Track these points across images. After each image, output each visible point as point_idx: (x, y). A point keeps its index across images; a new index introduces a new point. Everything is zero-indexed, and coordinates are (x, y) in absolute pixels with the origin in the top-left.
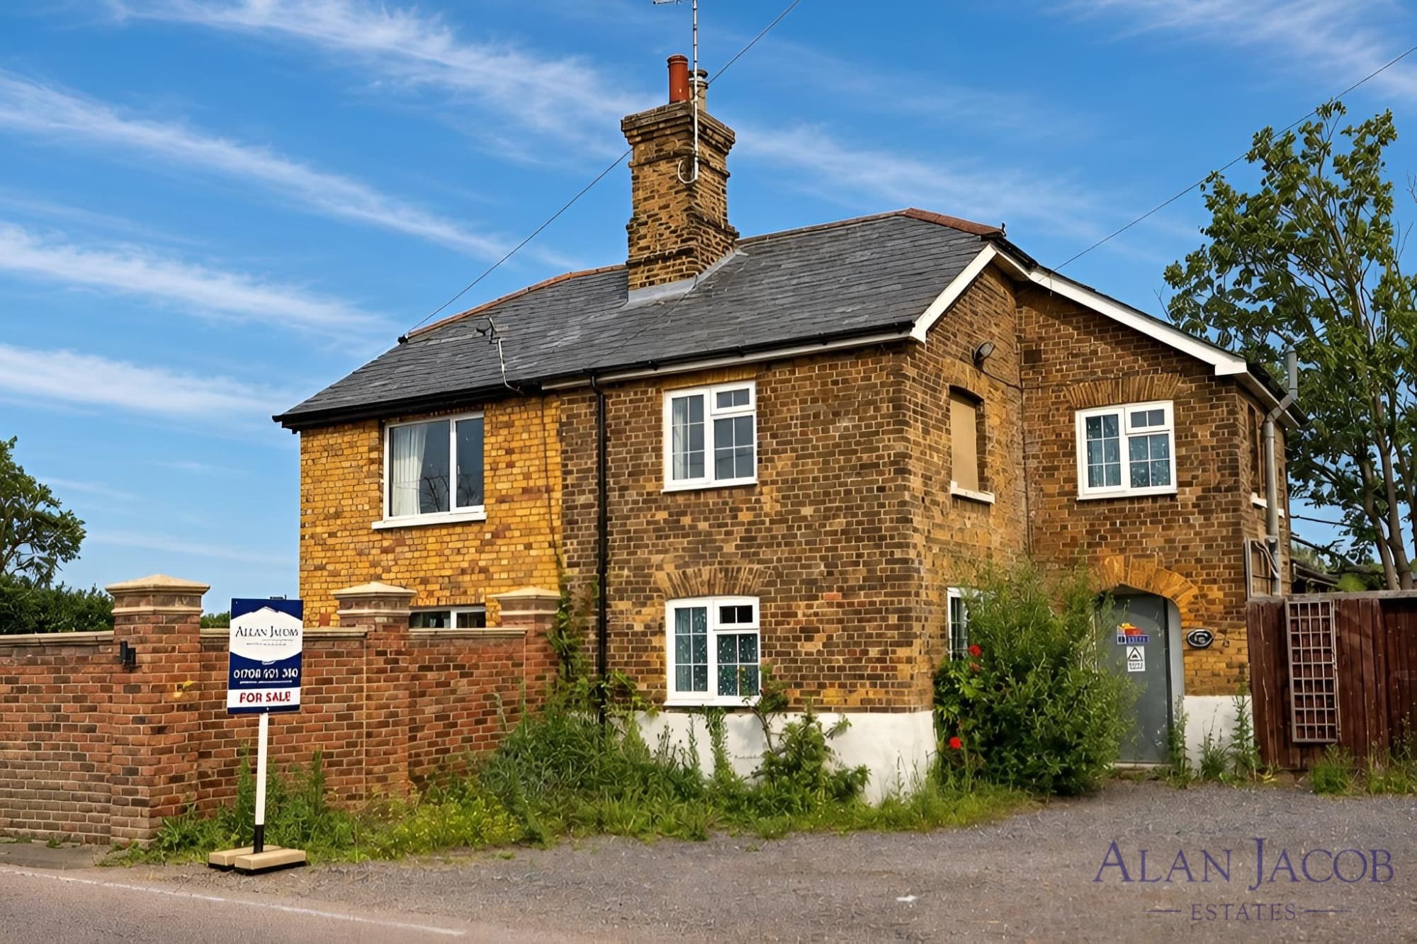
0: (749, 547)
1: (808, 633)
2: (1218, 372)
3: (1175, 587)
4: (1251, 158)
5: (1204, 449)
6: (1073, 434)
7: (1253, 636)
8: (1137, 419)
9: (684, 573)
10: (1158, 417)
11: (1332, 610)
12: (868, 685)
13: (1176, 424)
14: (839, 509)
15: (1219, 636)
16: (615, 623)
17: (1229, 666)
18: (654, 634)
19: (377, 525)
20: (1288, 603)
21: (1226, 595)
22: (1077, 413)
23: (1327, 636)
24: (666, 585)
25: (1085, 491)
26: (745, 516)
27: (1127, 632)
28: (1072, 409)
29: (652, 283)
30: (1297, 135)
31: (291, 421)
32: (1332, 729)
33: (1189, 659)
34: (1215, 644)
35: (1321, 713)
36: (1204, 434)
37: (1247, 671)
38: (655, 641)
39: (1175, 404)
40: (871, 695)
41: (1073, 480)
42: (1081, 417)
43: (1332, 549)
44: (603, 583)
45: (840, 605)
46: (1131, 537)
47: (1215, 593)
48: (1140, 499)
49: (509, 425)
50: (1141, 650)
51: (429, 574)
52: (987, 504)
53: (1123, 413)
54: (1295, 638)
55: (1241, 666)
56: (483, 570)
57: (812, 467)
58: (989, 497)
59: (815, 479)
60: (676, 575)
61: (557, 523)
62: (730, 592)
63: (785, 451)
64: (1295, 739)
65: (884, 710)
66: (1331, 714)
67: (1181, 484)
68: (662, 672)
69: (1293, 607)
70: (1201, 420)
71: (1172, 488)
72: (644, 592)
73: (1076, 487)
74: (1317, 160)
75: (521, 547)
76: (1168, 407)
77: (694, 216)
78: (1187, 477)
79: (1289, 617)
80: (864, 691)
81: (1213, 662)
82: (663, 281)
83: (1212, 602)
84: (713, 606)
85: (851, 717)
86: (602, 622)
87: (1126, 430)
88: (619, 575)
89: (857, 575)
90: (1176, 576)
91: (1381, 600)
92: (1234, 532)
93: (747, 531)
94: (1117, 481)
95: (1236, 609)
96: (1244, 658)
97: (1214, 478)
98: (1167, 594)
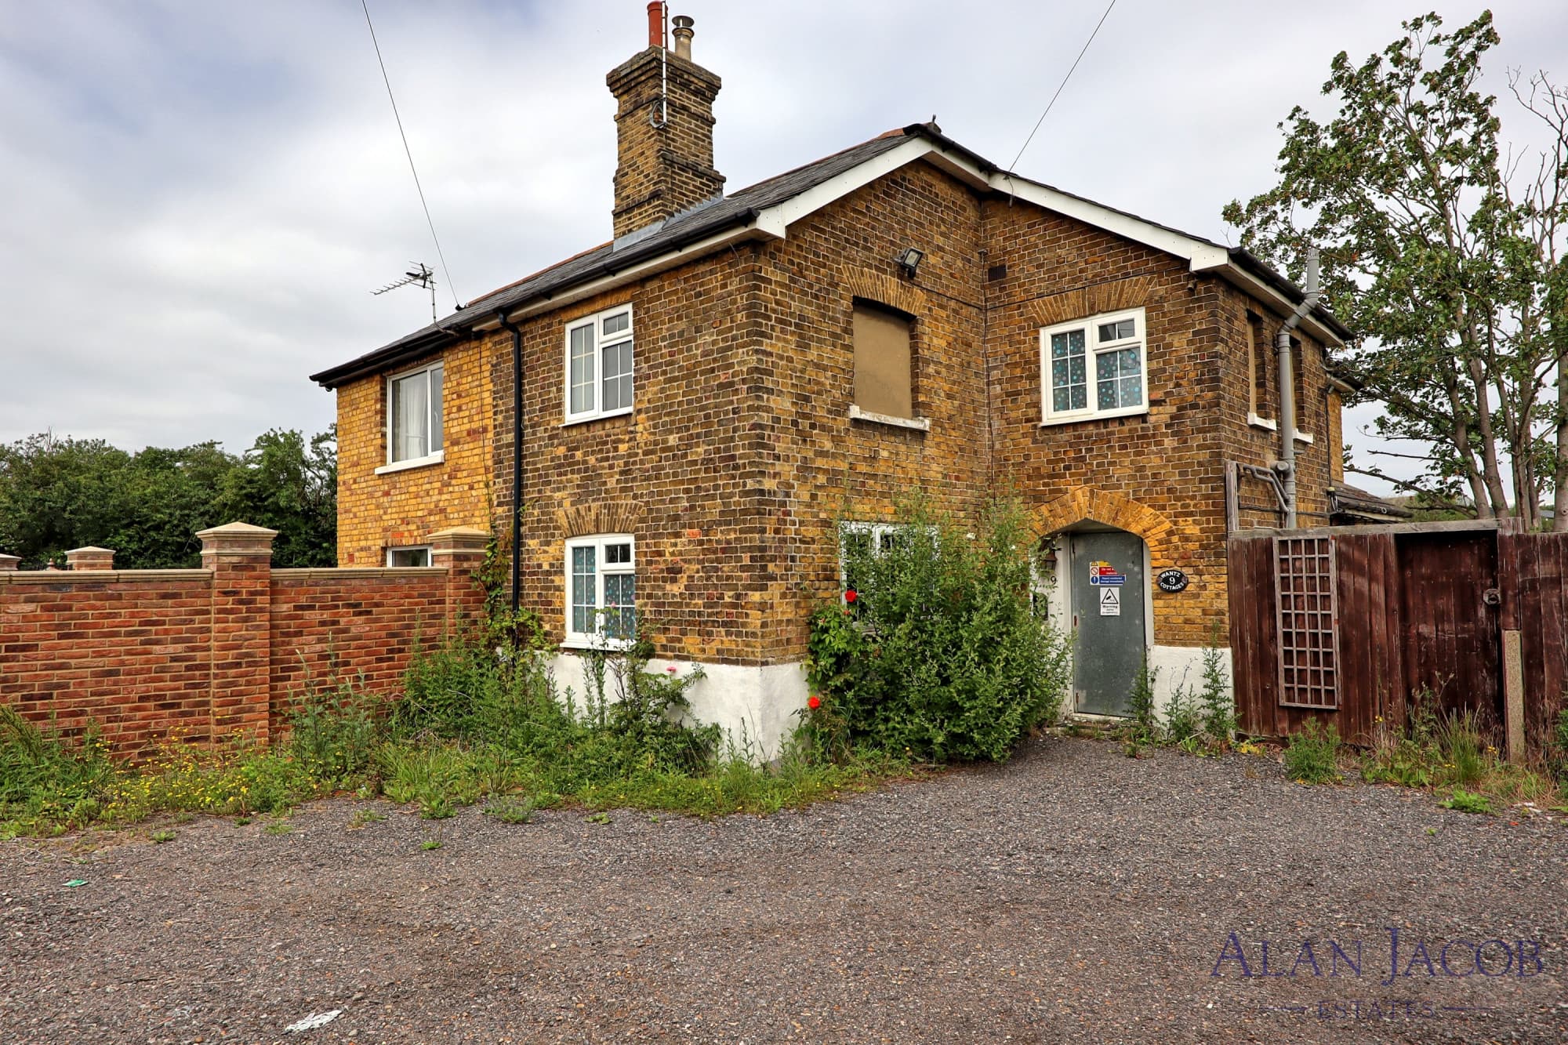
0: (626, 481)
1: (674, 572)
2: (1195, 267)
3: (1144, 521)
4: (1328, 88)
5: (1180, 360)
6: (1037, 354)
7: (1234, 576)
8: (1105, 333)
9: (578, 509)
10: (1128, 327)
11: (1332, 550)
12: (723, 633)
13: (1149, 334)
14: (698, 436)
15: (1195, 579)
16: (529, 562)
17: (1205, 612)
18: (556, 573)
19: (379, 470)
20: (1276, 540)
21: (1202, 530)
22: (1042, 331)
23: (1325, 580)
24: (564, 522)
25: (1051, 416)
26: (623, 448)
27: (1102, 572)
28: (1037, 326)
29: (630, 231)
30: (1383, 56)
31: (327, 379)
32: (1330, 694)
33: (1161, 603)
34: (1190, 588)
35: (1316, 674)
36: (1180, 342)
37: (1226, 619)
38: (557, 580)
39: (1148, 311)
40: (727, 645)
41: (1037, 405)
42: (1046, 335)
43: (1418, 485)
44: (519, 524)
45: (701, 543)
46: (1098, 465)
47: (1191, 529)
48: (1106, 422)
49: (459, 369)
50: (1116, 591)
51: (410, 514)
52: (922, 434)
53: (1091, 327)
54: (1285, 581)
55: (1220, 613)
56: (443, 511)
57: (678, 391)
58: (925, 424)
59: (680, 403)
60: (571, 511)
61: (490, 463)
62: (611, 531)
63: (655, 375)
64: (1283, 702)
65: (736, 662)
66: (1329, 675)
67: (1153, 403)
68: (561, 612)
69: (1283, 543)
70: (1177, 326)
71: (1143, 408)
72: (549, 532)
73: (1040, 412)
74: (1409, 81)
75: (466, 487)
76: (1139, 316)
77: (667, 160)
78: (1159, 395)
79: (1276, 555)
80: (722, 640)
81: (1185, 607)
82: (640, 227)
83: (1186, 539)
84: (600, 543)
85: (709, 668)
86: (518, 561)
87: (1093, 344)
88: (532, 513)
89: (714, 510)
90: (1147, 511)
91: (1397, 536)
92: (1212, 456)
93: (626, 464)
94: (1082, 403)
95: (1214, 546)
96: (1223, 604)
97: (1189, 392)
98: (1135, 529)
